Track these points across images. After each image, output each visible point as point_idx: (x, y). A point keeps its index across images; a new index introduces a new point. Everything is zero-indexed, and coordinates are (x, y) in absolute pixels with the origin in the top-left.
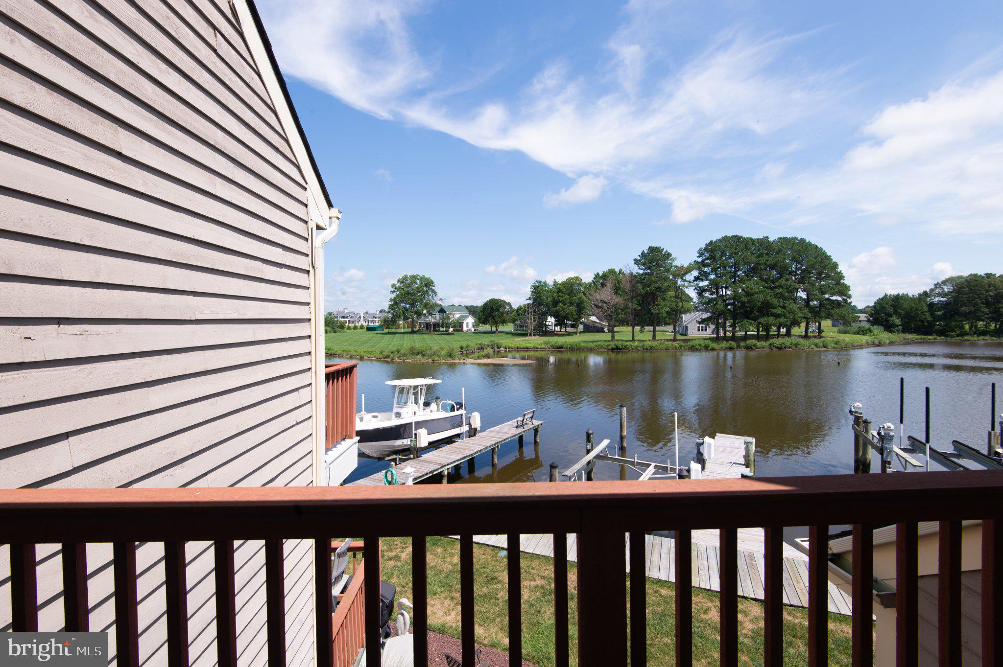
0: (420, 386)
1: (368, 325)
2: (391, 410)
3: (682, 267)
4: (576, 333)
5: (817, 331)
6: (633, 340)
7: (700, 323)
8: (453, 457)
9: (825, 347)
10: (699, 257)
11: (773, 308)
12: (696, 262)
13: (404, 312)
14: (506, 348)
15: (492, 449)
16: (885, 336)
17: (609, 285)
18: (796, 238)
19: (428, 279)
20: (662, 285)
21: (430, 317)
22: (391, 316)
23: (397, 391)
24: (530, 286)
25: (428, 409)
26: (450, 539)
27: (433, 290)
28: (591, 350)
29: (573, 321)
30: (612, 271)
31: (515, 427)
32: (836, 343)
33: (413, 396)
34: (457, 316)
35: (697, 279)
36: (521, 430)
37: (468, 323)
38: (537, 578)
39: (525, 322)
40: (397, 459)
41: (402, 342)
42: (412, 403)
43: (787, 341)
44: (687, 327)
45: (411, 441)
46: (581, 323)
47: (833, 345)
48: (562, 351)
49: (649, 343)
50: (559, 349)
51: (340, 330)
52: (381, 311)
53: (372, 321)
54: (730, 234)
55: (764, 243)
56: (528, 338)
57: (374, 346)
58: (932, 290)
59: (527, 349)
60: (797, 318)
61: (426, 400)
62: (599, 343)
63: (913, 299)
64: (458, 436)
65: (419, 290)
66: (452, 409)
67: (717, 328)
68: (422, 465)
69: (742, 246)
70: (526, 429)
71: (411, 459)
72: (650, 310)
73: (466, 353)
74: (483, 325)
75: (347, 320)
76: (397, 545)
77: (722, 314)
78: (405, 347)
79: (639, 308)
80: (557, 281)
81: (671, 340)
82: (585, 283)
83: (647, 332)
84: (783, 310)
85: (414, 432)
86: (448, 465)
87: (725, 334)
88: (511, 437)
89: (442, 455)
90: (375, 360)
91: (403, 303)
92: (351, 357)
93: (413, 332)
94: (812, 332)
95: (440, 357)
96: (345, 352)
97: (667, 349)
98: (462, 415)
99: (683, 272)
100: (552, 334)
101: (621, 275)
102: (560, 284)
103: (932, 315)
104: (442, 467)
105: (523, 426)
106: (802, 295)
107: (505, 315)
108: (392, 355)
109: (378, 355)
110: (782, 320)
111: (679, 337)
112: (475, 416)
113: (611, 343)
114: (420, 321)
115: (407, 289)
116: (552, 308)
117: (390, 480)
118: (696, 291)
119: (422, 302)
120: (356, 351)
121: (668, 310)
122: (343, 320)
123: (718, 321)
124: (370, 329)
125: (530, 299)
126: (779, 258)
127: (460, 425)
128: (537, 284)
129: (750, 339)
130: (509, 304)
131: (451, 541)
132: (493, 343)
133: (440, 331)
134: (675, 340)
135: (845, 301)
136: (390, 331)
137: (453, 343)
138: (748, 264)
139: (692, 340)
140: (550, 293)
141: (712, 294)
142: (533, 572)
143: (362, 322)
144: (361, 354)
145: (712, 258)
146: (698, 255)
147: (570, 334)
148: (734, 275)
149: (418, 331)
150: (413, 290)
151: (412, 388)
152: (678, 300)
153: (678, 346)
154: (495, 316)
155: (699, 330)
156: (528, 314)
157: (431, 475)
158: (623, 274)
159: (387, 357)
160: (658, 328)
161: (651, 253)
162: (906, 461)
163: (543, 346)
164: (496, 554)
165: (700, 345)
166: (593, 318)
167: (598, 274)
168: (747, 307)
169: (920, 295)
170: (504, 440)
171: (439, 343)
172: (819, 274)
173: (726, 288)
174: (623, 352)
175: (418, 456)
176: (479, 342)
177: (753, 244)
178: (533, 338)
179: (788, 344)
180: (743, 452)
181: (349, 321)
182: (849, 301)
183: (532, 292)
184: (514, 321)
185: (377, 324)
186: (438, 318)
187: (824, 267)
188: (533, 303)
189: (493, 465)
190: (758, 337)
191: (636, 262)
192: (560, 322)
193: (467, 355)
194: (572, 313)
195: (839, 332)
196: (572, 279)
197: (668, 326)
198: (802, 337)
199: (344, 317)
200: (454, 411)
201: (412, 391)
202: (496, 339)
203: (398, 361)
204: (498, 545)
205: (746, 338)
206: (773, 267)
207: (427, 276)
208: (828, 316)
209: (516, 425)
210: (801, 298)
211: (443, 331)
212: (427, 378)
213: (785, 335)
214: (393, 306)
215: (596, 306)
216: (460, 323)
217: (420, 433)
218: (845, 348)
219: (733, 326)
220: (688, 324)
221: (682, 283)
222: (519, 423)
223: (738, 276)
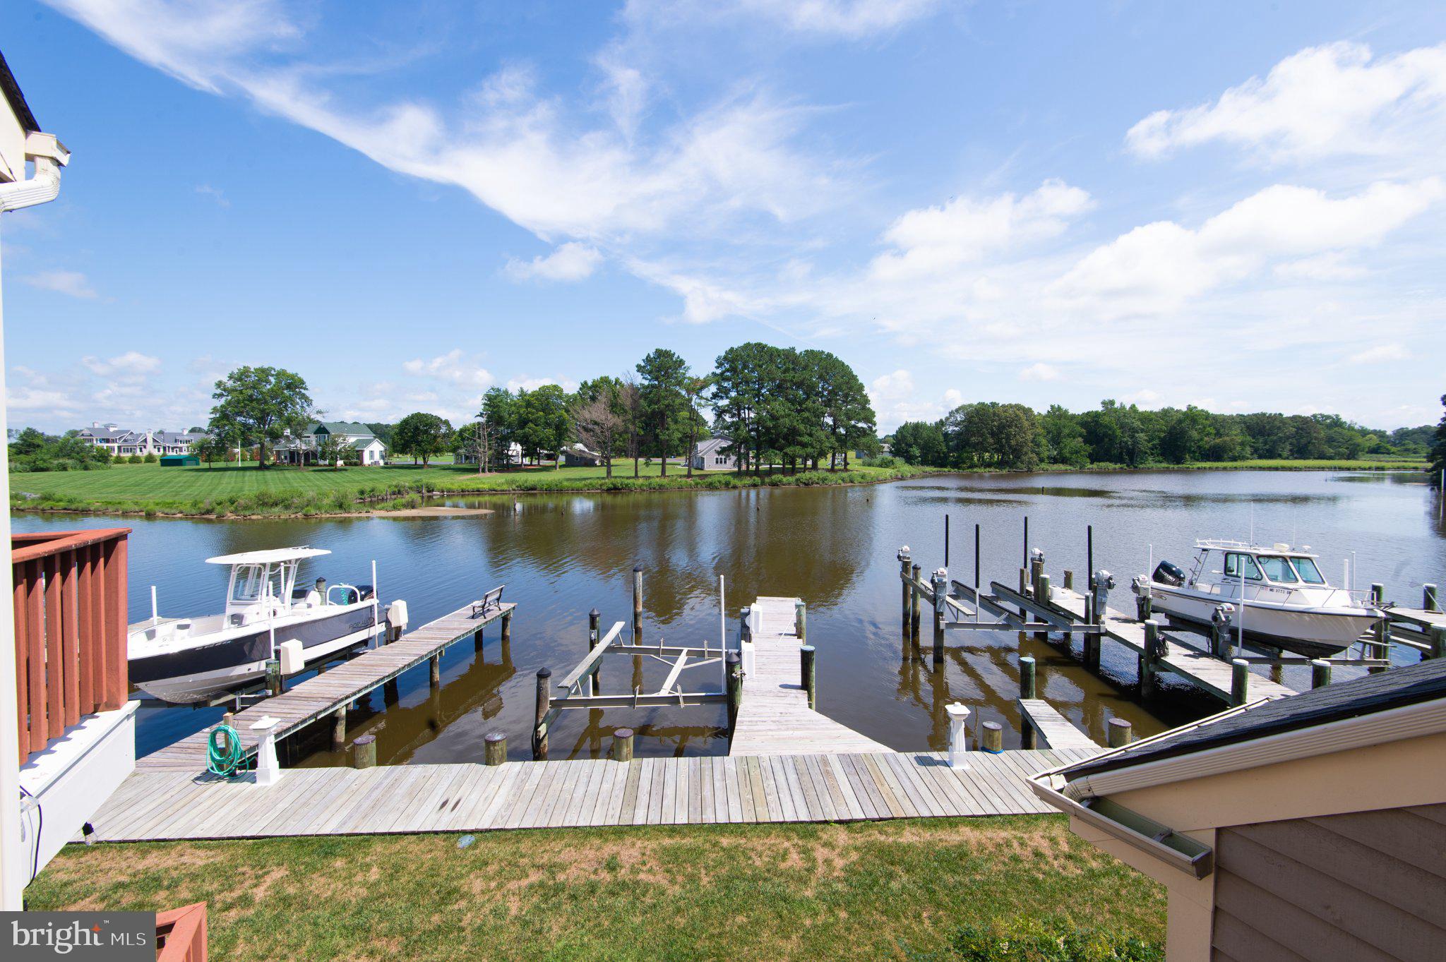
0: (285, 562)
1: (164, 455)
2: (223, 611)
3: (698, 379)
4: (555, 467)
5: (843, 463)
6: (636, 476)
7: (719, 453)
8: (357, 683)
9: (852, 482)
10: (717, 367)
11: (800, 436)
12: (714, 374)
13: (243, 433)
14: (443, 492)
15: (431, 658)
16: (907, 469)
17: (602, 398)
18: (823, 352)
19: (293, 377)
20: (674, 402)
21: (298, 441)
22: (217, 438)
23: (234, 574)
24: (481, 397)
25: (302, 604)
26: (359, 838)
27: (304, 394)
28: (578, 492)
29: (551, 450)
30: (605, 380)
31: (469, 618)
32: (862, 478)
33: (271, 583)
34: (352, 440)
35: (715, 396)
36: (480, 621)
37: (372, 452)
38: (531, 871)
39: (474, 451)
40: (238, 701)
41: (240, 485)
42: (267, 595)
43: (814, 475)
44: (703, 459)
45: (267, 665)
46: (563, 453)
47: (860, 480)
48: (536, 494)
49: (658, 480)
50: (530, 490)
51: (99, 464)
52: (193, 431)
53: (173, 448)
54: (753, 341)
55: (789, 355)
56: (481, 475)
57: (177, 494)
58: (947, 419)
59: (479, 492)
60: (824, 448)
61: (297, 588)
62: (589, 481)
63: (930, 428)
64: (365, 643)
65: (274, 394)
66: (352, 598)
67: (739, 460)
68: (292, 707)
69: (767, 358)
70: (488, 619)
71: (268, 697)
72: (657, 436)
73: (371, 501)
74: (400, 456)
75: (116, 445)
76: (244, 874)
77: (745, 441)
78: (246, 492)
79: (642, 433)
80: (525, 390)
81: (685, 476)
82: (567, 395)
83: (653, 466)
84: (809, 438)
85: (273, 647)
86: (347, 697)
87: (748, 467)
88: (463, 635)
89: (334, 681)
90: (181, 518)
91: (240, 416)
92: (125, 514)
93: (262, 467)
94: (839, 464)
95: (319, 508)
96: (109, 506)
97: (680, 488)
98: (371, 607)
99: (697, 387)
100: (518, 468)
101: (618, 387)
102: (529, 395)
103: (947, 446)
104: (335, 704)
105: (483, 614)
106: (829, 421)
107: (439, 440)
108: (218, 509)
109: (187, 508)
110: (809, 450)
111: (694, 472)
112: (397, 607)
113: (607, 481)
114: (276, 448)
115: (250, 392)
116: (517, 430)
117: (223, 746)
118: (714, 412)
119: (280, 415)
120: (136, 503)
121: (680, 435)
122: (105, 445)
123: (739, 451)
124: (166, 462)
125: (481, 415)
126: (806, 374)
127: (369, 624)
128: (493, 393)
129: (775, 473)
130: (447, 423)
131: (362, 841)
132: (419, 484)
133: (317, 465)
134: (689, 476)
135: (870, 428)
136: (214, 465)
137: (346, 484)
138: (773, 380)
139: (710, 475)
140: (513, 408)
141: (732, 417)
142: (523, 861)
143: (150, 449)
144: (149, 508)
145: (733, 370)
146: (716, 365)
147: (546, 469)
148: (758, 395)
149: (274, 465)
150: (262, 393)
151: (268, 568)
152: (693, 423)
153: (692, 482)
154: (422, 441)
155: (717, 462)
156: (479, 438)
157: (314, 720)
158: (622, 386)
159: (209, 512)
160: (668, 461)
161: (659, 357)
162: (958, 610)
163: (505, 487)
164: (452, 846)
165: (720, 482)
166: (580, 446)
167: (586, 383)
168: (772, 434)
169: (936, 423)
170: (452, 641)
171: (317, 486)
172: (846, 396)
173: (749, 409)
174: (623, 493)
175: (284, 689)
176: (394, 483)
177: (779, 356)
178: (488, 474)
179: (815, 479)
180: (794, 619)
181: (119, 448)
182: (874, 429)
183: (485, 404)
184: (454, 450)
185: (185, 453)
186: (314, 443)
187: (851, 389)
188: (487, 422)
189: (433, 684)
190: (783, 471)
191: (640, 369)
192: (529, 452)
193: (372, 504)
194: (549, 438)
195: (864, 464)
196: (548, 387)
197: (679, 458)
198: (827, 470)
199: (107, 441)
200: (355, 601)
201: (266, 573)
202: (425, 477)
203: (233, 518)
204: (456, 829)
205: (770, 472)
206: (799, 385)
207: (290, 371)
208: (855, 446)
209: (471, 613)
210: (827, 424)
211: (325, 465)
212: (300, 548)
213: (811, 469)
214: (218, 422)
215: (586, 429)
216: (358, 451)
217: (286, 649)
218: (870, 483)
219: (757, 457)
220: (703, 455)
221: (698, 401)
222: (476, 610)
223: (763, 395)
